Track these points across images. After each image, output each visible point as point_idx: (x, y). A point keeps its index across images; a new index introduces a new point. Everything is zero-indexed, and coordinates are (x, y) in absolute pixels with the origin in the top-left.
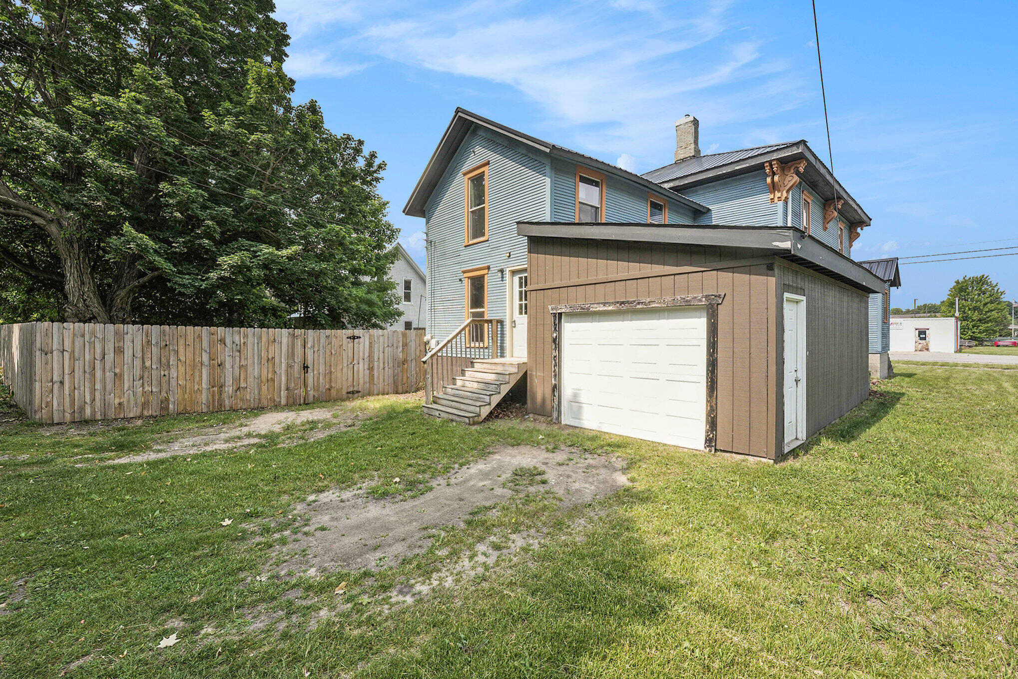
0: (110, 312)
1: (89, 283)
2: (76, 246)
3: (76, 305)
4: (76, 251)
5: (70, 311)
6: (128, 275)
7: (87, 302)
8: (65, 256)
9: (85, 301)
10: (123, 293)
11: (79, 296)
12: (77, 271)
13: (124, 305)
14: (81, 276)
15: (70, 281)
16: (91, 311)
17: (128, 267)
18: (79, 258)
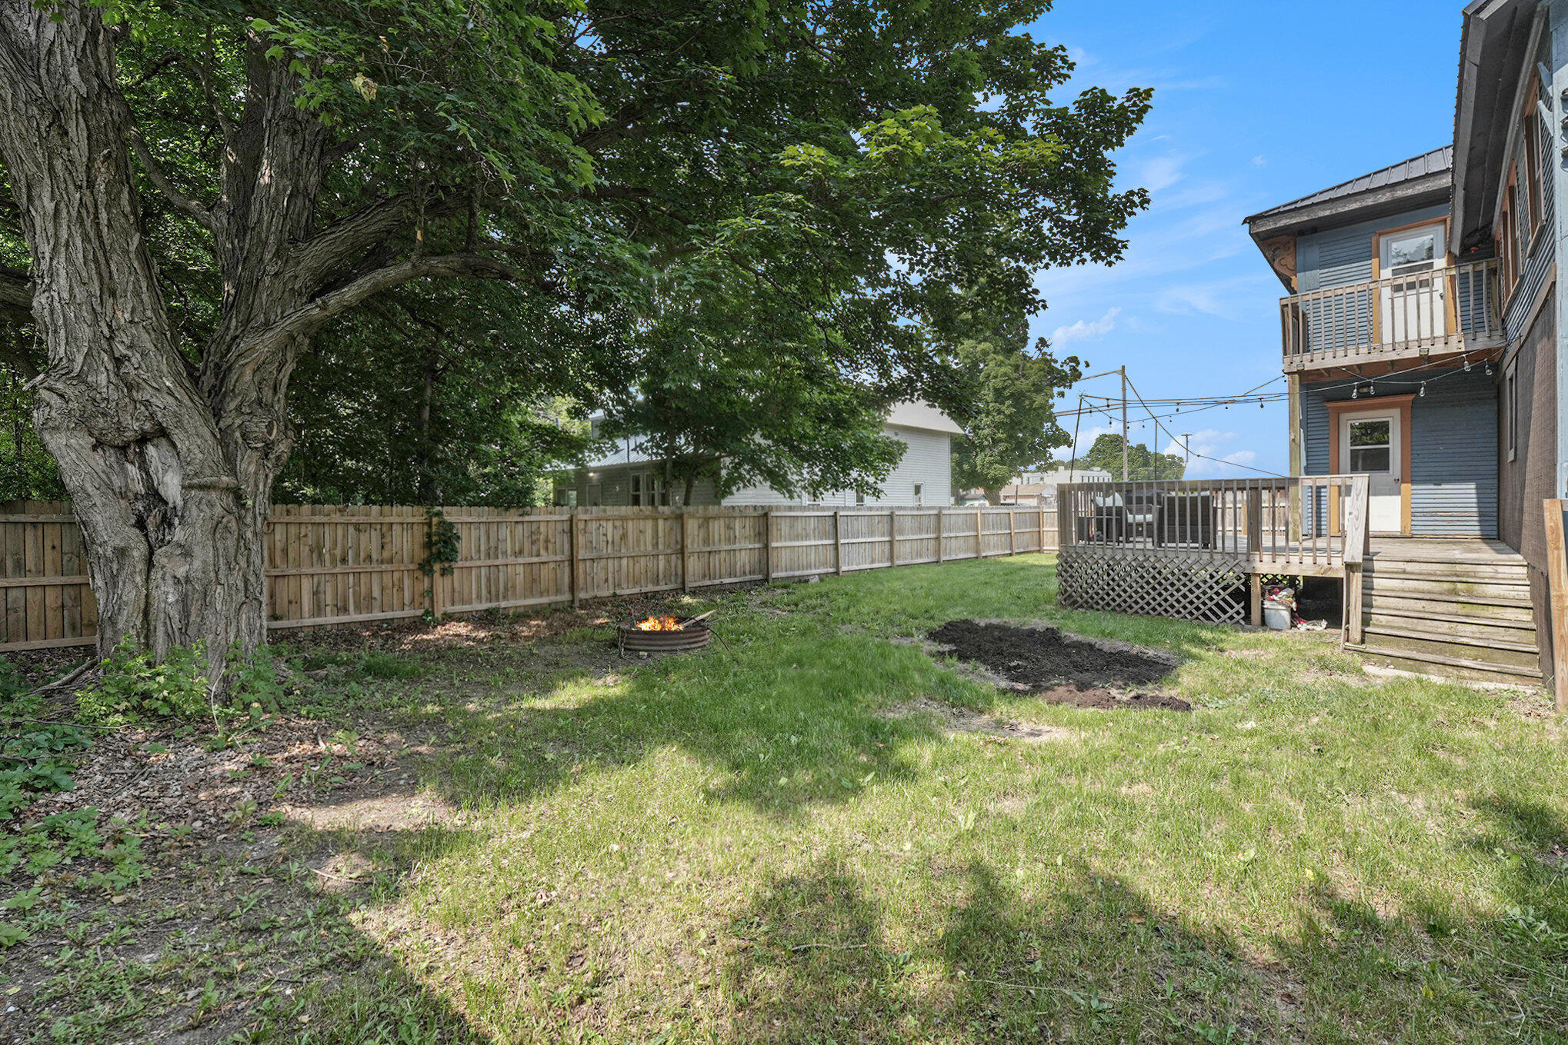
0: (217, 415)
1: (137, 294)
2: (77, 131)
3: (81, 377)
4: (80, 150)
5: (55, 401)
6: (278, 285)
7: (127, 368)
8: (30, 168)
9: (118, 361)
10: (262, 345)
11: (94, 340)
12: (86, 238)
13: (267, 394)
14: (100, 257)
15: (52, 274)
16: (147, 404)
17: (277, 254)
18: (91, 185)
